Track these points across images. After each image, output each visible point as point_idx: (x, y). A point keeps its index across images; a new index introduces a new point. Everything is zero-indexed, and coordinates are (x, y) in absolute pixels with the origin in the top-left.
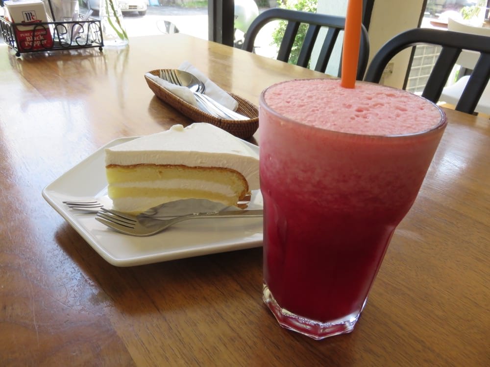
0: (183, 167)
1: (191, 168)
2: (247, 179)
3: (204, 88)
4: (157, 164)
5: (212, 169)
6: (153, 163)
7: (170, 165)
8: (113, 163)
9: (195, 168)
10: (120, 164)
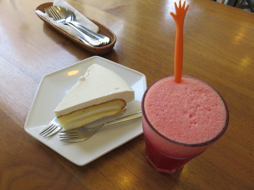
0: (94, 106)
1: (98, 105)
2: (125, 100)
3: (75, 17)
4: (81, 109)
5: (108, 102)
6: (79, 109)
7: (88, 107)
8: (60, 115)
9: (100, 104)
10: (63, 115)
